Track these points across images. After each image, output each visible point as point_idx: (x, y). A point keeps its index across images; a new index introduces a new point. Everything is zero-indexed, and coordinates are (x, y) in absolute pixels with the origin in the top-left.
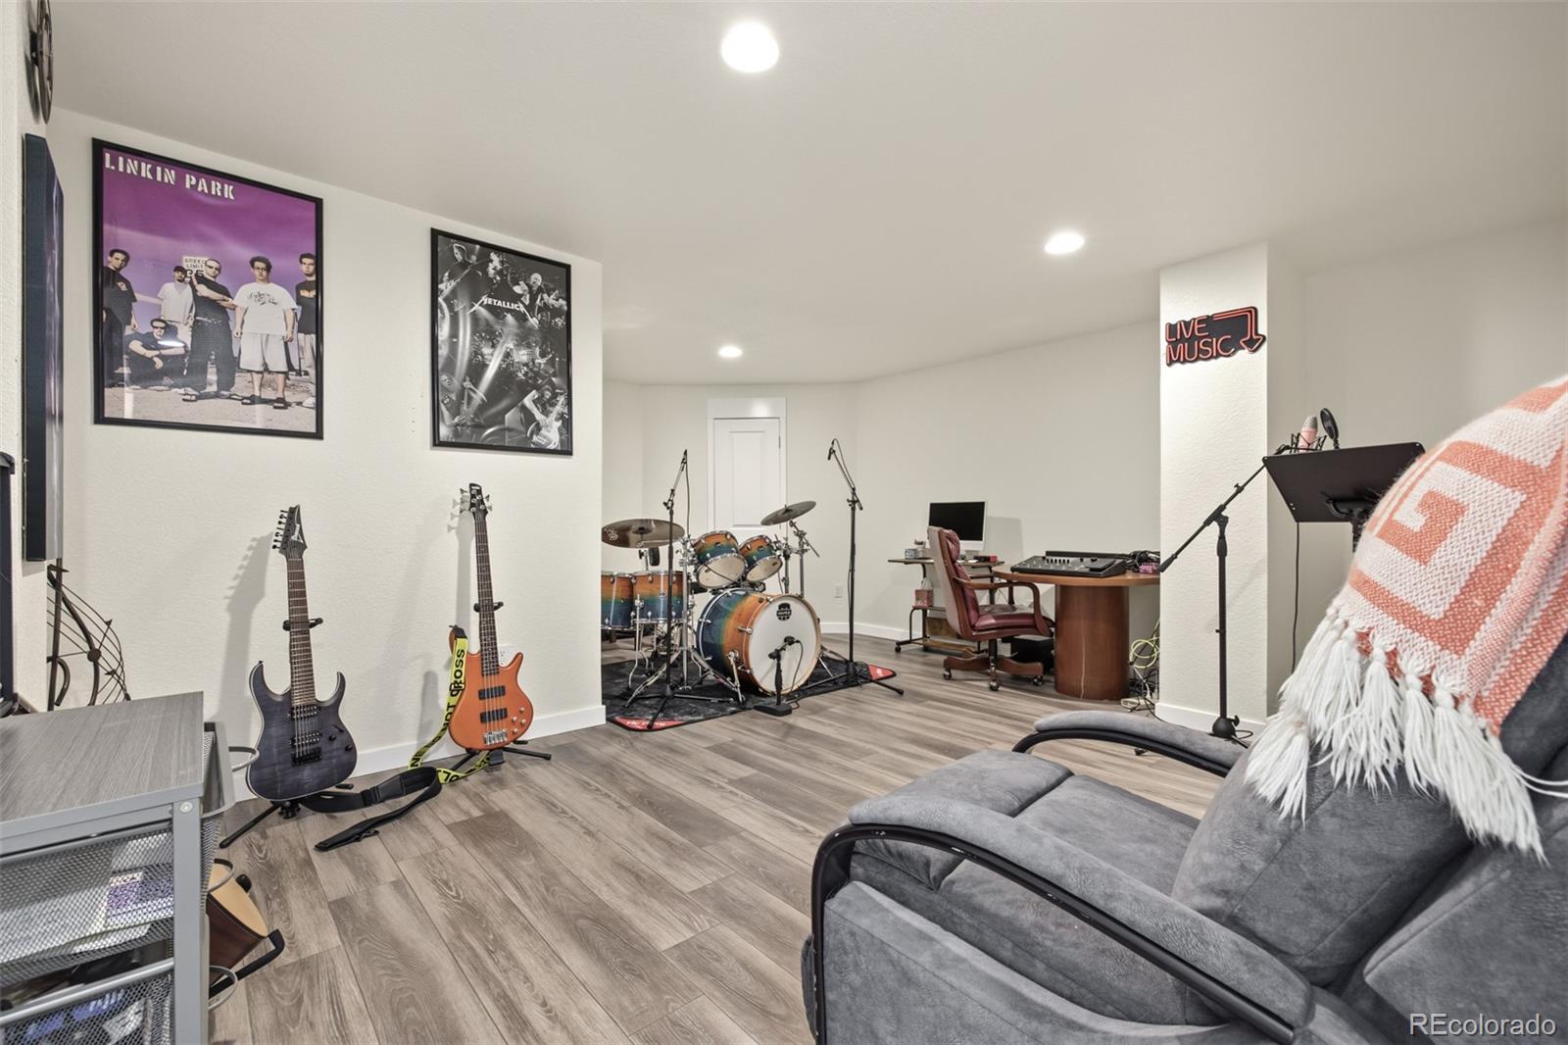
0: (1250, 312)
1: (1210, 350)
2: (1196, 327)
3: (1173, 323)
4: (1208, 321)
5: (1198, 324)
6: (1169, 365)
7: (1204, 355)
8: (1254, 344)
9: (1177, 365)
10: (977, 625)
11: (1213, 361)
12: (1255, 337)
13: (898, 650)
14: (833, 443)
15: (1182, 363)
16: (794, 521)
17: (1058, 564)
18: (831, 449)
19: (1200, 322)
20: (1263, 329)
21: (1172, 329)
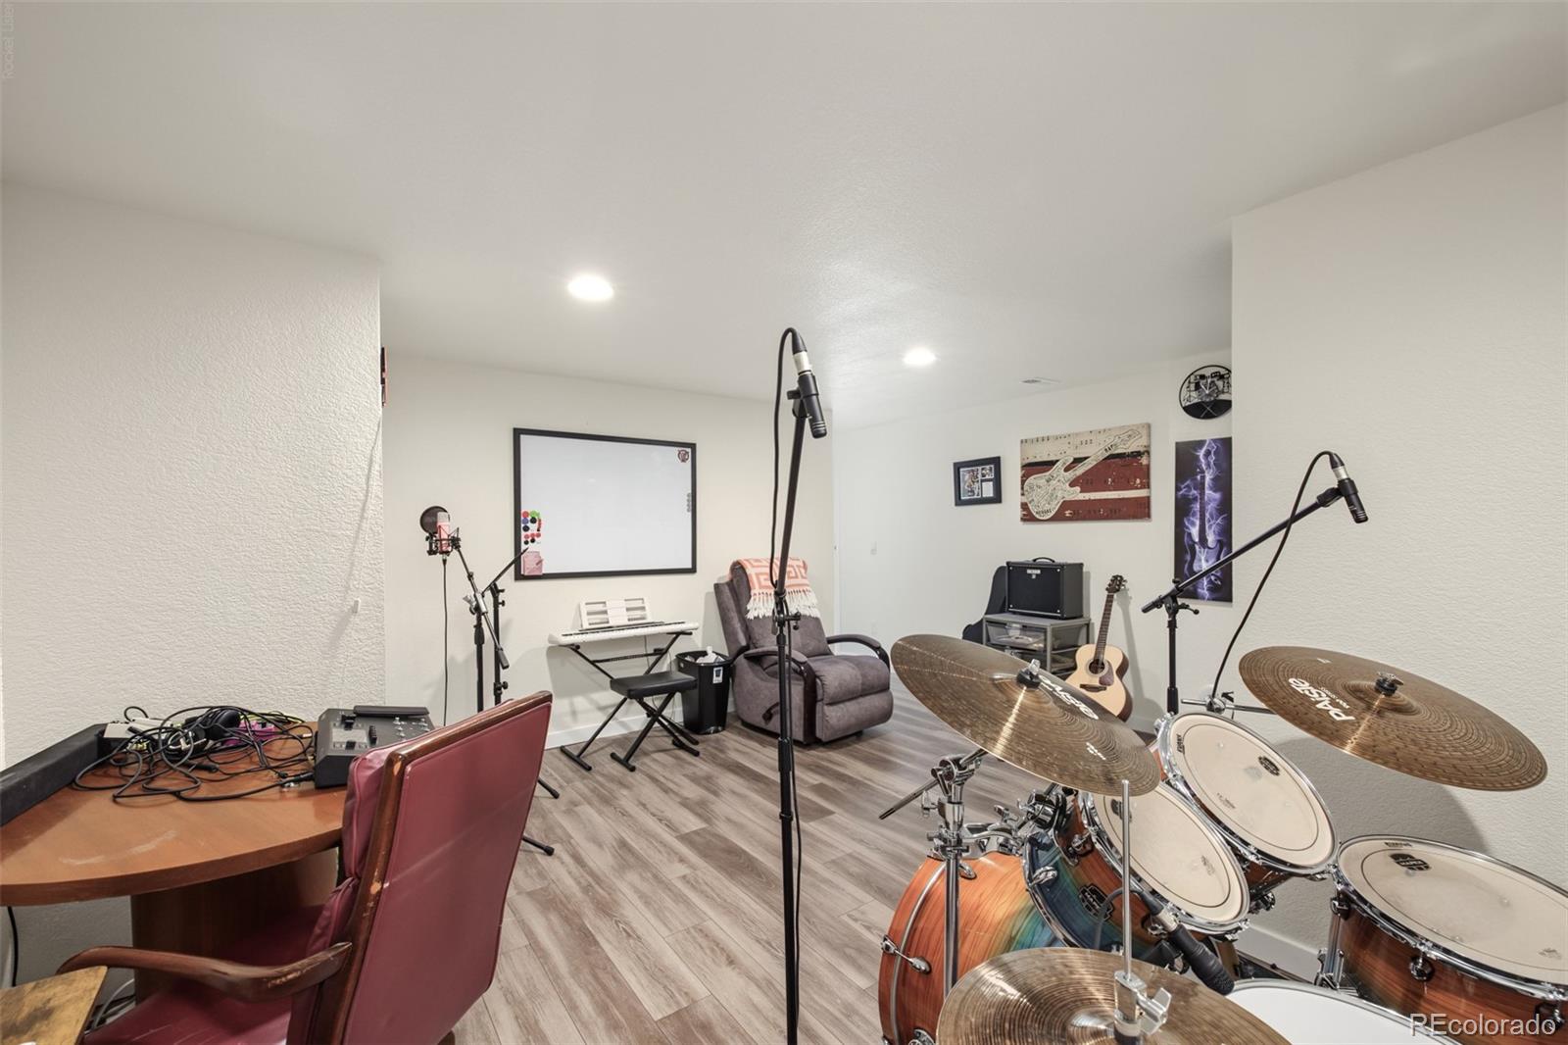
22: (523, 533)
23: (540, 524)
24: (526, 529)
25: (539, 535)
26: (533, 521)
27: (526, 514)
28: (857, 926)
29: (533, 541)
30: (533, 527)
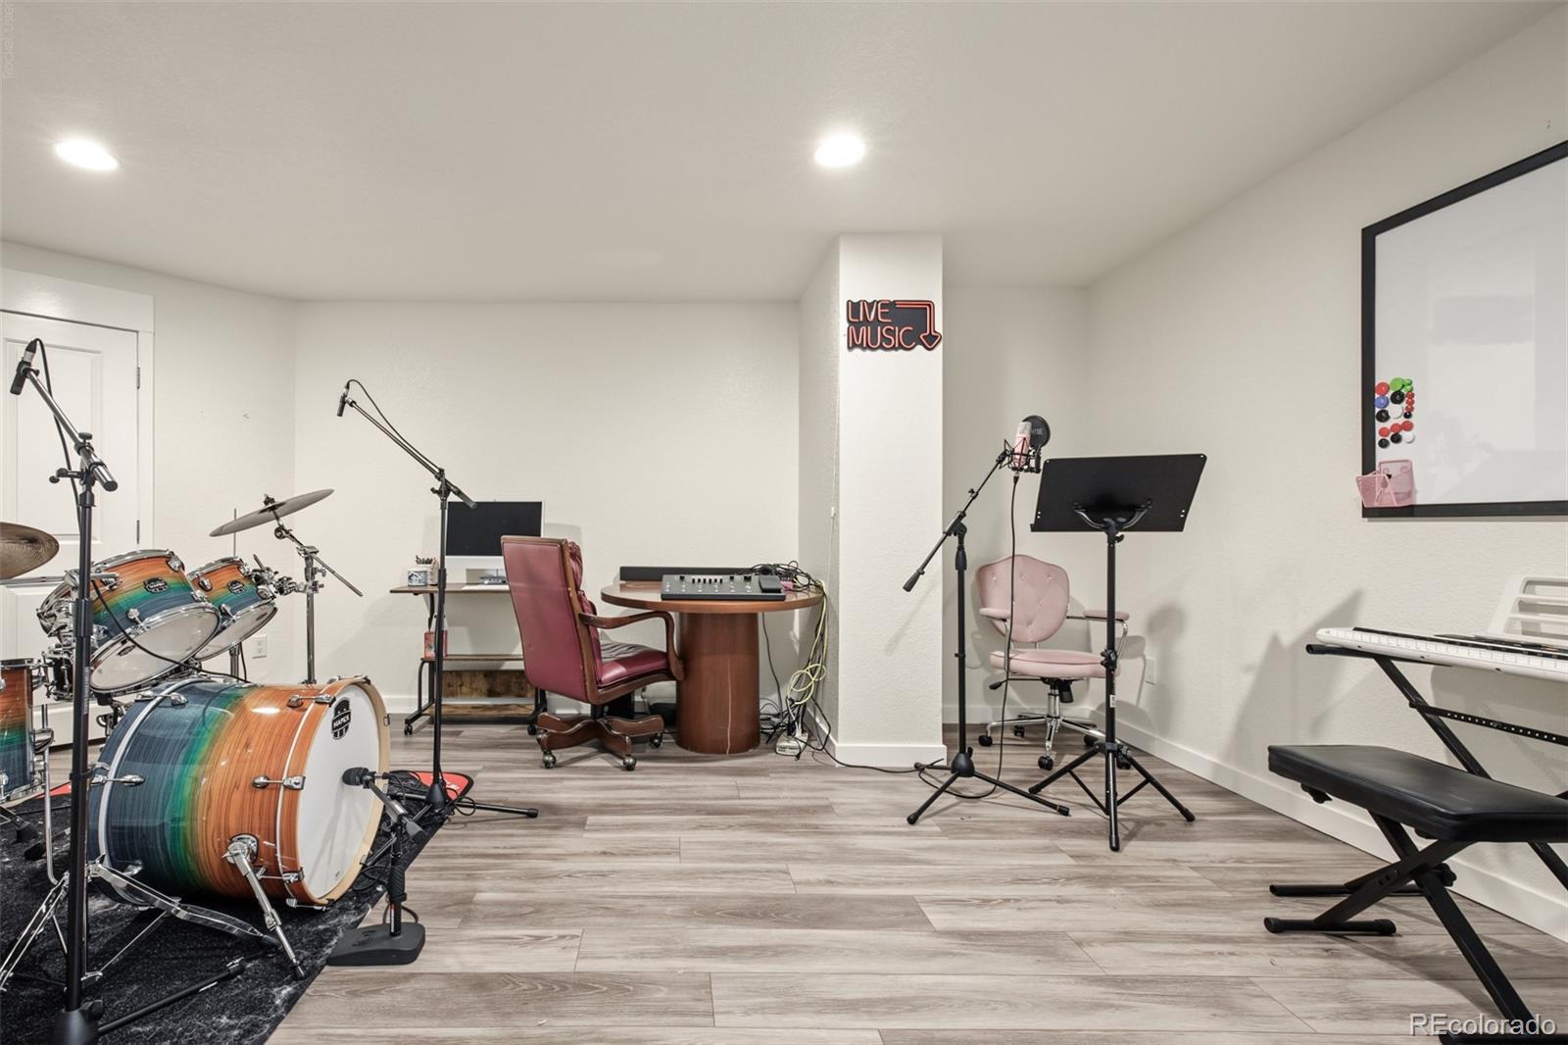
0: (929, 305)
1: (892, 339)
2: (879, 311)
3: (855, 301)
4: (890, 306)
5: (882, 308)
6: (850, 348)
7: (886, 345)
8: (931, 341)
9: (857, 351)
10: (603, 679)
11: (893, 352)
12: (933, 333)
13: (408, 732)
14: (348, 387)
15: (864, 349)
16: (285, 521)
17: (700, 586)
18: (345, 396)
19: (884, 306)
20: (939, 327)
21: (854, 308)
22: (1379, 425)
23: (1411, 403)
24: (1384, 416)
25: (1408, 427)
26: (1397, 398)
27: (1385, 387)
28: (555, 932)
29: (1397, 439)
30: (1395, 411)
